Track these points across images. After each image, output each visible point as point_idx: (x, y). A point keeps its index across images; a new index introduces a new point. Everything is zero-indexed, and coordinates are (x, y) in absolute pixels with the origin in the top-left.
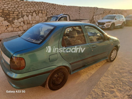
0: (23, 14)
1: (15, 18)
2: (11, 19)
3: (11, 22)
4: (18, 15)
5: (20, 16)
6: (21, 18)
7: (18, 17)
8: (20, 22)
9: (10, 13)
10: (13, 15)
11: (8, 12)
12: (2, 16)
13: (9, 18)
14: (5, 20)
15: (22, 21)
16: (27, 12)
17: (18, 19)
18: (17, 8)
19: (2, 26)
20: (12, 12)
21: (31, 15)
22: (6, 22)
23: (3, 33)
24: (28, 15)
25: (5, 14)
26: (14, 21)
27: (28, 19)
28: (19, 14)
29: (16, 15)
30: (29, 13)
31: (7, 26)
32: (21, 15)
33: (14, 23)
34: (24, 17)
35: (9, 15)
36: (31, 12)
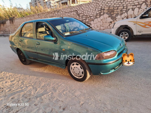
0: (128, 8)
1: (118, 14)
2: (114, 15)
3: (114, 19)
4: (123, 10)
5: (124, 11)
6: (124, 13)
7: (122, 12)
8: (123, 17)
9: (115, 9)
10: (117, 11)
11: (113, 9)
12: (108, 13)
13: (113, 14)
14: (109, 17)
15: (125, 17)
16: (134, 4)
17: (121, 14)
18: (122, 2)
19: (106, 22)
20: (117, 8)
21: (138, 7)
22: (110, 18)
23: (106, 29)
24: (135, 8)
25: (110, 11)
26: (117, 17)
27: (133, 13)
28: (123, 8)
29: (120, 10)
30: (136, 5)
31: (110, 23)
32: (125, 9)
33: (117, 19)
34: (128, 12)
35: (113, 12)
36: (139, 3)
